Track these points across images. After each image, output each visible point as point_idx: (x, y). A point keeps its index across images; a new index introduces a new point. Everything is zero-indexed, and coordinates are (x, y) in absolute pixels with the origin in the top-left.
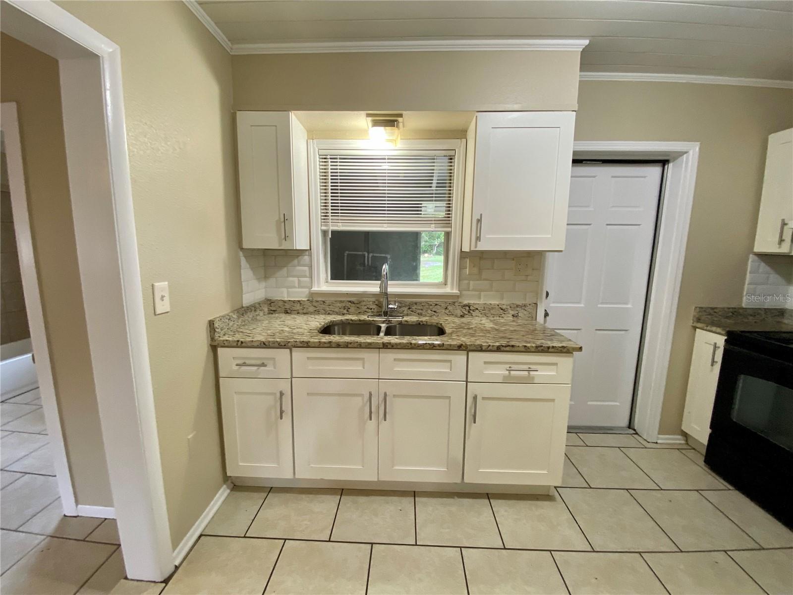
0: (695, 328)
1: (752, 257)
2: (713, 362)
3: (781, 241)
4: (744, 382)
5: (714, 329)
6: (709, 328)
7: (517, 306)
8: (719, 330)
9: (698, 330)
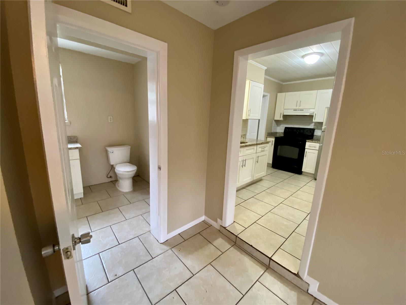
0: (267, 138)
1: (274, 121)
2: (272, 144)
3: (280, 117)
4: (279, 147)
5: (272, 137)
6: (271, 137)
7: (244, 135)
8: (273, 137)
9: (268, 138)
